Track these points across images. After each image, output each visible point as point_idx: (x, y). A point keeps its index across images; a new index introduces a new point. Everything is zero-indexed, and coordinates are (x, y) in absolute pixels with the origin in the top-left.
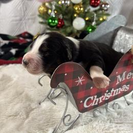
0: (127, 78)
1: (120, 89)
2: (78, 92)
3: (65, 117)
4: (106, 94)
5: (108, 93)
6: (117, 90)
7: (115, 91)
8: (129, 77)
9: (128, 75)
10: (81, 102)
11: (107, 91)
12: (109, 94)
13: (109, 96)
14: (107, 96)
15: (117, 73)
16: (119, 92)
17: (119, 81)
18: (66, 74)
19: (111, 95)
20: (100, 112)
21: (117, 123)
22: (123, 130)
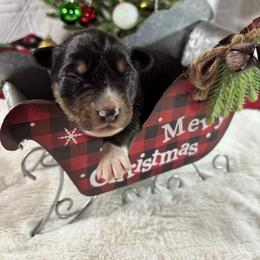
0: (190, 130)
1: (175, 150)
2: (70, 158)
3: (59, 203)
4: (140, 161)
5: (144, 159)
6: (169, 153)
7: (163, 155)
8: (193, 127)
9: (191, 124)
10: (83, 176)
11: (143, 155)
12: (150, 160)
13: (150, 166)
14: (145, 165)
15: (160, 120)
16: (175, 158)
17: (169, 136)
18: (32, 125)
19: (154, 163)
20: (138, 195)
21: (165, 216)
22: (172, 230)
